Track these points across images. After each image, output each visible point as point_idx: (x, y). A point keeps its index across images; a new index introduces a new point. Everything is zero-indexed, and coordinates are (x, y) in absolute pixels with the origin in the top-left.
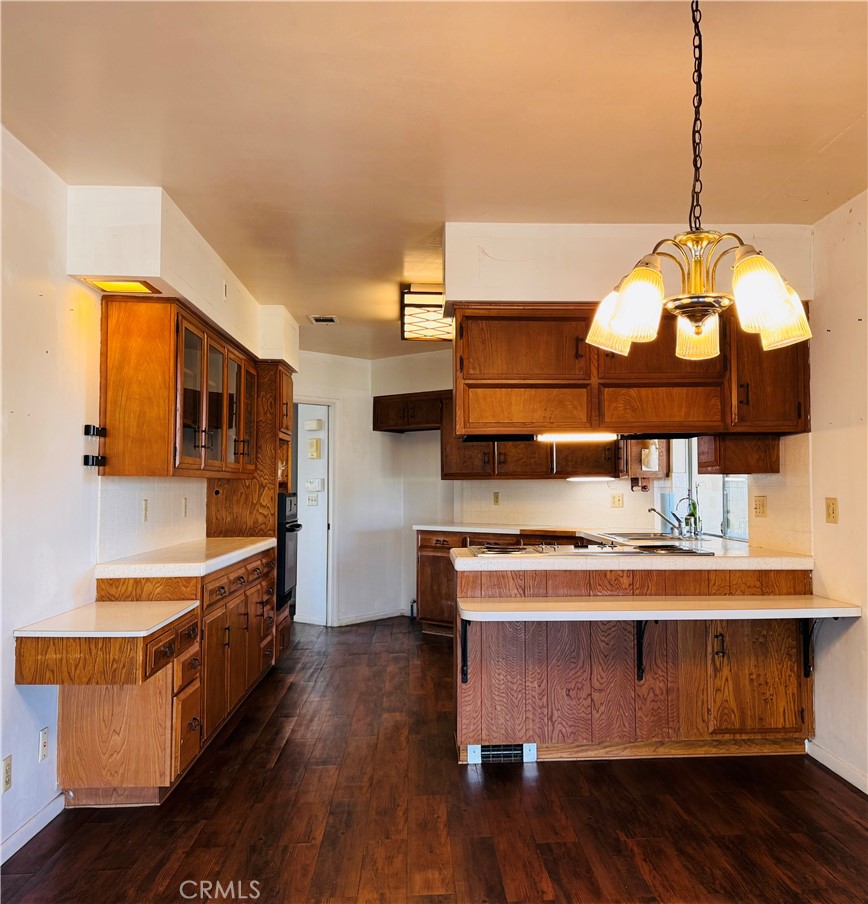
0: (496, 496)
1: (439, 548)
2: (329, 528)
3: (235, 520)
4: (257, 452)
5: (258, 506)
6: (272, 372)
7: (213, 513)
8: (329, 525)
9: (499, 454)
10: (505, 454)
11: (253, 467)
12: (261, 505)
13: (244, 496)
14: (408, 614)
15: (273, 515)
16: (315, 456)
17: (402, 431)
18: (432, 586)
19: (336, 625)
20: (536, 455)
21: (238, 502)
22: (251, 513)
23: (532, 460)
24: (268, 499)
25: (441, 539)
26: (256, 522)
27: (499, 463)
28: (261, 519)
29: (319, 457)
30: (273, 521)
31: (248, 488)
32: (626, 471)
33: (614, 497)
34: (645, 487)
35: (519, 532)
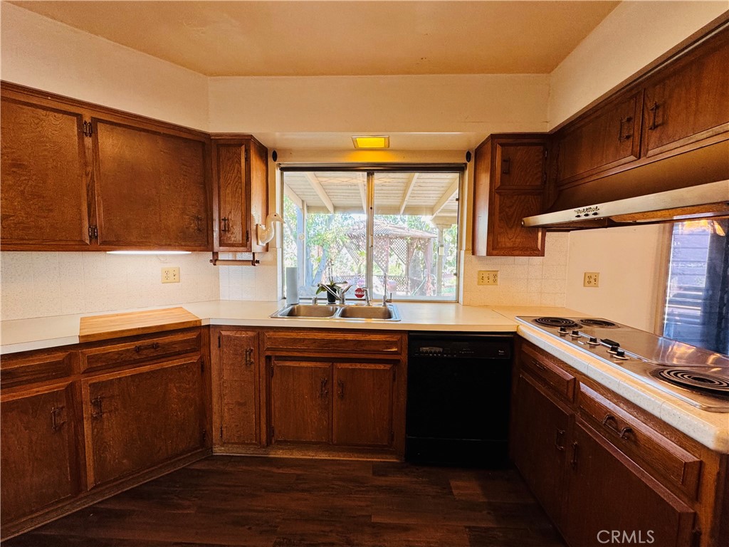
32: (245, 243)
33: (167, 273)
34: (258, 262)
35: (77, 341)
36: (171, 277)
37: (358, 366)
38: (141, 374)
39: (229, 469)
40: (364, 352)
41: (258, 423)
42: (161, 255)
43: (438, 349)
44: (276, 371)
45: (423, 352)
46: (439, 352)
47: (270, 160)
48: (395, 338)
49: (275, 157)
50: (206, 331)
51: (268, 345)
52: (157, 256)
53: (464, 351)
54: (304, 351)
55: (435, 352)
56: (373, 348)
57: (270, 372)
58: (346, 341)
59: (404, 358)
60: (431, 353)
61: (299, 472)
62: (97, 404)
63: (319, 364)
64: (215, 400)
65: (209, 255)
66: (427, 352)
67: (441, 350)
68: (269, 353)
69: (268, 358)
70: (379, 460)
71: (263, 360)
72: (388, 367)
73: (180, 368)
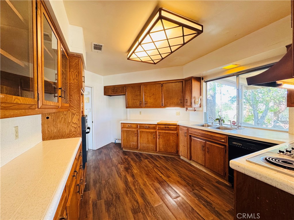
0: (140, 112)
1: (128, 128)
2: (93, 122)
3: (59, 131)
4: (70, 98)
5: (71, 123)
6: (77, 60)
7: (46, 128)
8: (92, 122)
9: (145, 101)
10: (147, 101)
11: (68, 105)
12: (73, 123)
13: (63, 119)
14: (114, 142)
15: (79, 127)
16: (87, 102)
17: (111, 96)
18: (127, 138)
19: (96, 149)
20: (157, 101)
21: (60, 122)
22: (67, 127)
23: (156, 103)
24: (76, 120)
25: (130, 125)
26: (71, 131)
27: (145, 104)
28: (73, 129)
29: (89, 102)
30: (80, 130)
31: (65, 115)
32: (191, 106)
33: (177, 113)
34: (195, 110)
35: (157, 124)
36: (178, 114)
37: (213, 144)
38: (166, 132)
39: (181, 161)
40: (213, 139)
41: (188, 153)
42: (176, 109)
43: (240, 144)
44: (192, 140)
45: (233, 144)
46: (240, 146)
47: (202, 80)
48: (223, 137)
49: (203, 79)
50: (178, 126)
51: (190, 132)
52: (175, 109)
53: (252, 148)
54: (198, 135)
55: (239, 145)
56: (216, 138)
57: (191, 139)
58: (208, 135)
59: (227, 145)
60: (237, 145)
61: (195, 170)
62: (159, 136)
63: (202, 141)
64: (180, 143)
65: (185, 109)
66: (235, 144)
67: (241, 145)
68: (190, 134)
69: (190, 136)
70: (222, 181)
71: (189, 136)
72: (223, 147)
73: (173, 133)
